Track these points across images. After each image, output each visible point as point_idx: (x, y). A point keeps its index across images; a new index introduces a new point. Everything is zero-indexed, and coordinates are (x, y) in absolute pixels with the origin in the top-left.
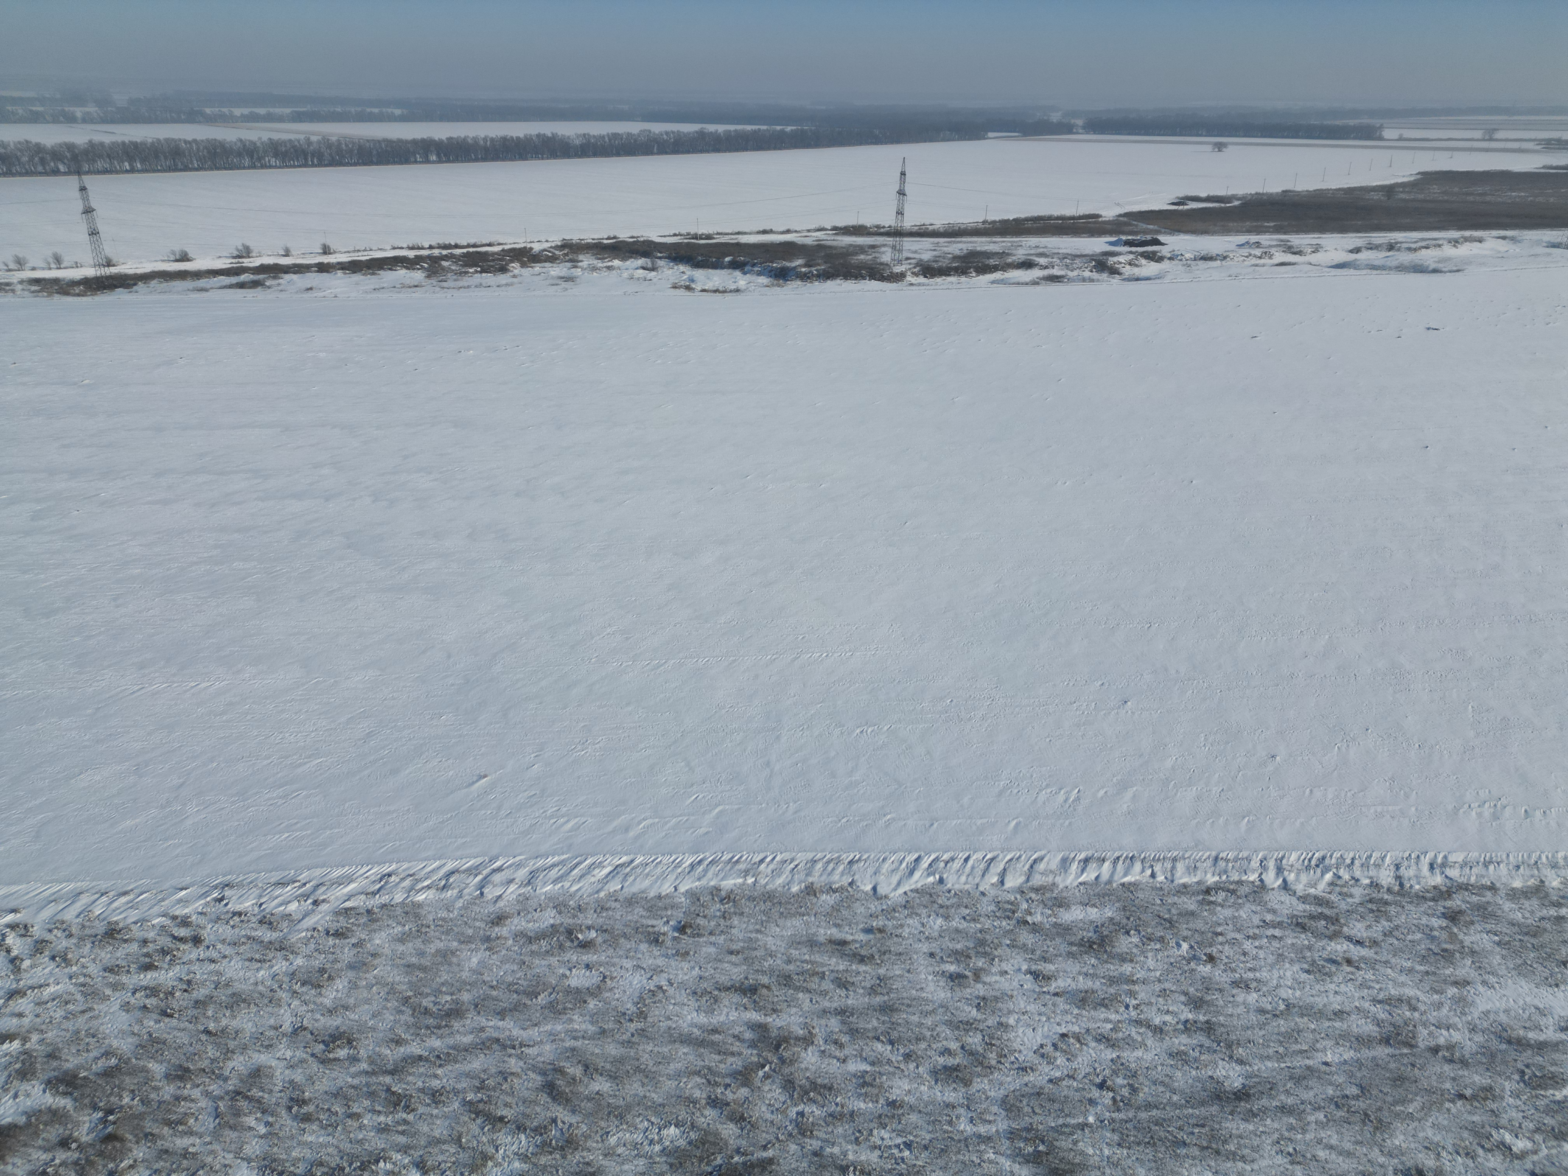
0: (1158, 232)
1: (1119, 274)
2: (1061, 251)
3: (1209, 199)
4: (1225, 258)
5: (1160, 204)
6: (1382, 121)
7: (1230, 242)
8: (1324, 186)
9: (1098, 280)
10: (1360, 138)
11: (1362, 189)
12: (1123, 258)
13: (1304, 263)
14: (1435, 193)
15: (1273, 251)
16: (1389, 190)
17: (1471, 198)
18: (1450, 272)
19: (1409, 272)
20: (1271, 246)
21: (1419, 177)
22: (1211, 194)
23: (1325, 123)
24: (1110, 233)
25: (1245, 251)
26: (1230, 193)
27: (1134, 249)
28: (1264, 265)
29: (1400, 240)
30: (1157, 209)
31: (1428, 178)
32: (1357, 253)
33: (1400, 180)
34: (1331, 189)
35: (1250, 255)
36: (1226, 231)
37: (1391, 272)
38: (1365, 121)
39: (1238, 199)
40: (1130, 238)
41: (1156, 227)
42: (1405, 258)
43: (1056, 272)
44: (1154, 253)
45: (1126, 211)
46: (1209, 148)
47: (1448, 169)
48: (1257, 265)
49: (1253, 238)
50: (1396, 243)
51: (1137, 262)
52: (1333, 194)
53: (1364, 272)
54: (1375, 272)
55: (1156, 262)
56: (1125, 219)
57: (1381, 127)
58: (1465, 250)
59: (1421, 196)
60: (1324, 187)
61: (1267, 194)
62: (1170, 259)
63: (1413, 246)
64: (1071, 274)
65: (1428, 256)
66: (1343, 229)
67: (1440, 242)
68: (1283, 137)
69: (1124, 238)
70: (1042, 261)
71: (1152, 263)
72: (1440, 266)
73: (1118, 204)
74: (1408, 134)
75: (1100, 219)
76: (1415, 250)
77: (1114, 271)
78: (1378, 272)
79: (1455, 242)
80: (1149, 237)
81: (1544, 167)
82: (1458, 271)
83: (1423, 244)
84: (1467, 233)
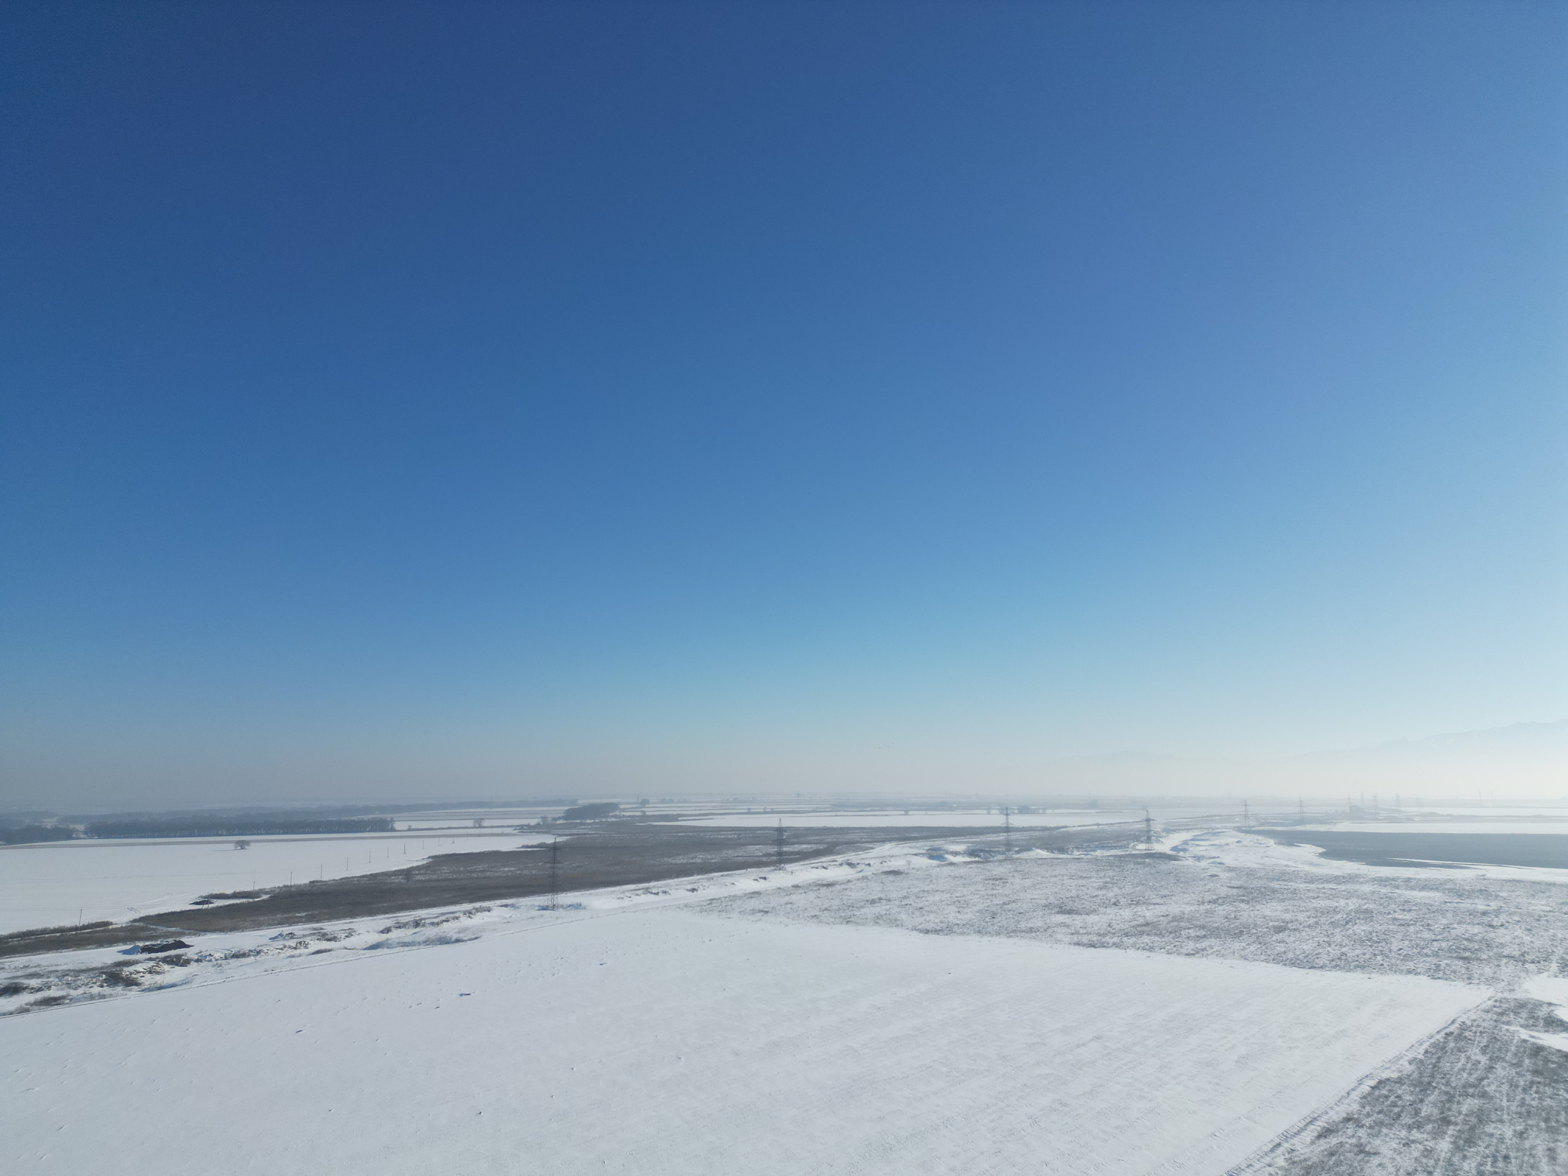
0: (183, 934)
1: (137, 984)
2: (59, 968)
3: (235, 895)
4: (259, 953)
5: (182, 903)
6: (392, 815)
7: (262, 936)
8: (349, 874)
9: (111, 996)
10: (376, 831)
11: (383, 874)
12: (141, 964)
13: (340, 949)
14: (445, 873)
15: (307, 940)
16: (407, 873)
17: (475, 875)
18: (470, 940)
19: (436, 945)
20: (305, 936)
21: (430, 860)
22: (238, 890)
23: (343, 819)
24: (124, 941)
25: (279, 944)
26: (257, 888)
27: (153, 955)
28: (300, 956)
29: (423, 917)
30: (178, 910)
31: (438, 861)
32: (388, 933)
33: (415, 864)
34: (355, 877)
35: (285, 947)
36: (258, 926)
37: (421, 947)
38: (377, 816)
39: (266, 893)
40: (148, 943)
41: (178, 929)
42: (430, 932)
43: (53, 993)
44: (178, 957)
45: (142, 915)
46: (231, 846)
47: (452, 853)
48: (293, 956)
49: (286, 930)
50: (421, 920)
51: (158, 969)
52: (358, 880)
53: (397, 950)
54: (407, 949)
55: (182, 966)
56: (142, 924)
57: (392, 820)
58: (478, 919)
59: (434, 877)
60: (349, 876)
61: (295, 886)
62: (197, 961)
63: (436, 920)
64: (73, 993)
65: (449, 929)
66: (372, 912)
67: (457, 915)
68: (304, 833)
69: (141, 944)
70: (34, 983)
71: (177, 968)
72: (461, 936)
73: (132, 909)
74: (415, 825)
75: (110, 927)
76: (438, 924)
77: (130, 982)
78: (409, 948)
79: (469, 914)
80: (171, 941)
81: (523, 847)
82: (476, 938)
83: (444, 918)
84: (478, 905)
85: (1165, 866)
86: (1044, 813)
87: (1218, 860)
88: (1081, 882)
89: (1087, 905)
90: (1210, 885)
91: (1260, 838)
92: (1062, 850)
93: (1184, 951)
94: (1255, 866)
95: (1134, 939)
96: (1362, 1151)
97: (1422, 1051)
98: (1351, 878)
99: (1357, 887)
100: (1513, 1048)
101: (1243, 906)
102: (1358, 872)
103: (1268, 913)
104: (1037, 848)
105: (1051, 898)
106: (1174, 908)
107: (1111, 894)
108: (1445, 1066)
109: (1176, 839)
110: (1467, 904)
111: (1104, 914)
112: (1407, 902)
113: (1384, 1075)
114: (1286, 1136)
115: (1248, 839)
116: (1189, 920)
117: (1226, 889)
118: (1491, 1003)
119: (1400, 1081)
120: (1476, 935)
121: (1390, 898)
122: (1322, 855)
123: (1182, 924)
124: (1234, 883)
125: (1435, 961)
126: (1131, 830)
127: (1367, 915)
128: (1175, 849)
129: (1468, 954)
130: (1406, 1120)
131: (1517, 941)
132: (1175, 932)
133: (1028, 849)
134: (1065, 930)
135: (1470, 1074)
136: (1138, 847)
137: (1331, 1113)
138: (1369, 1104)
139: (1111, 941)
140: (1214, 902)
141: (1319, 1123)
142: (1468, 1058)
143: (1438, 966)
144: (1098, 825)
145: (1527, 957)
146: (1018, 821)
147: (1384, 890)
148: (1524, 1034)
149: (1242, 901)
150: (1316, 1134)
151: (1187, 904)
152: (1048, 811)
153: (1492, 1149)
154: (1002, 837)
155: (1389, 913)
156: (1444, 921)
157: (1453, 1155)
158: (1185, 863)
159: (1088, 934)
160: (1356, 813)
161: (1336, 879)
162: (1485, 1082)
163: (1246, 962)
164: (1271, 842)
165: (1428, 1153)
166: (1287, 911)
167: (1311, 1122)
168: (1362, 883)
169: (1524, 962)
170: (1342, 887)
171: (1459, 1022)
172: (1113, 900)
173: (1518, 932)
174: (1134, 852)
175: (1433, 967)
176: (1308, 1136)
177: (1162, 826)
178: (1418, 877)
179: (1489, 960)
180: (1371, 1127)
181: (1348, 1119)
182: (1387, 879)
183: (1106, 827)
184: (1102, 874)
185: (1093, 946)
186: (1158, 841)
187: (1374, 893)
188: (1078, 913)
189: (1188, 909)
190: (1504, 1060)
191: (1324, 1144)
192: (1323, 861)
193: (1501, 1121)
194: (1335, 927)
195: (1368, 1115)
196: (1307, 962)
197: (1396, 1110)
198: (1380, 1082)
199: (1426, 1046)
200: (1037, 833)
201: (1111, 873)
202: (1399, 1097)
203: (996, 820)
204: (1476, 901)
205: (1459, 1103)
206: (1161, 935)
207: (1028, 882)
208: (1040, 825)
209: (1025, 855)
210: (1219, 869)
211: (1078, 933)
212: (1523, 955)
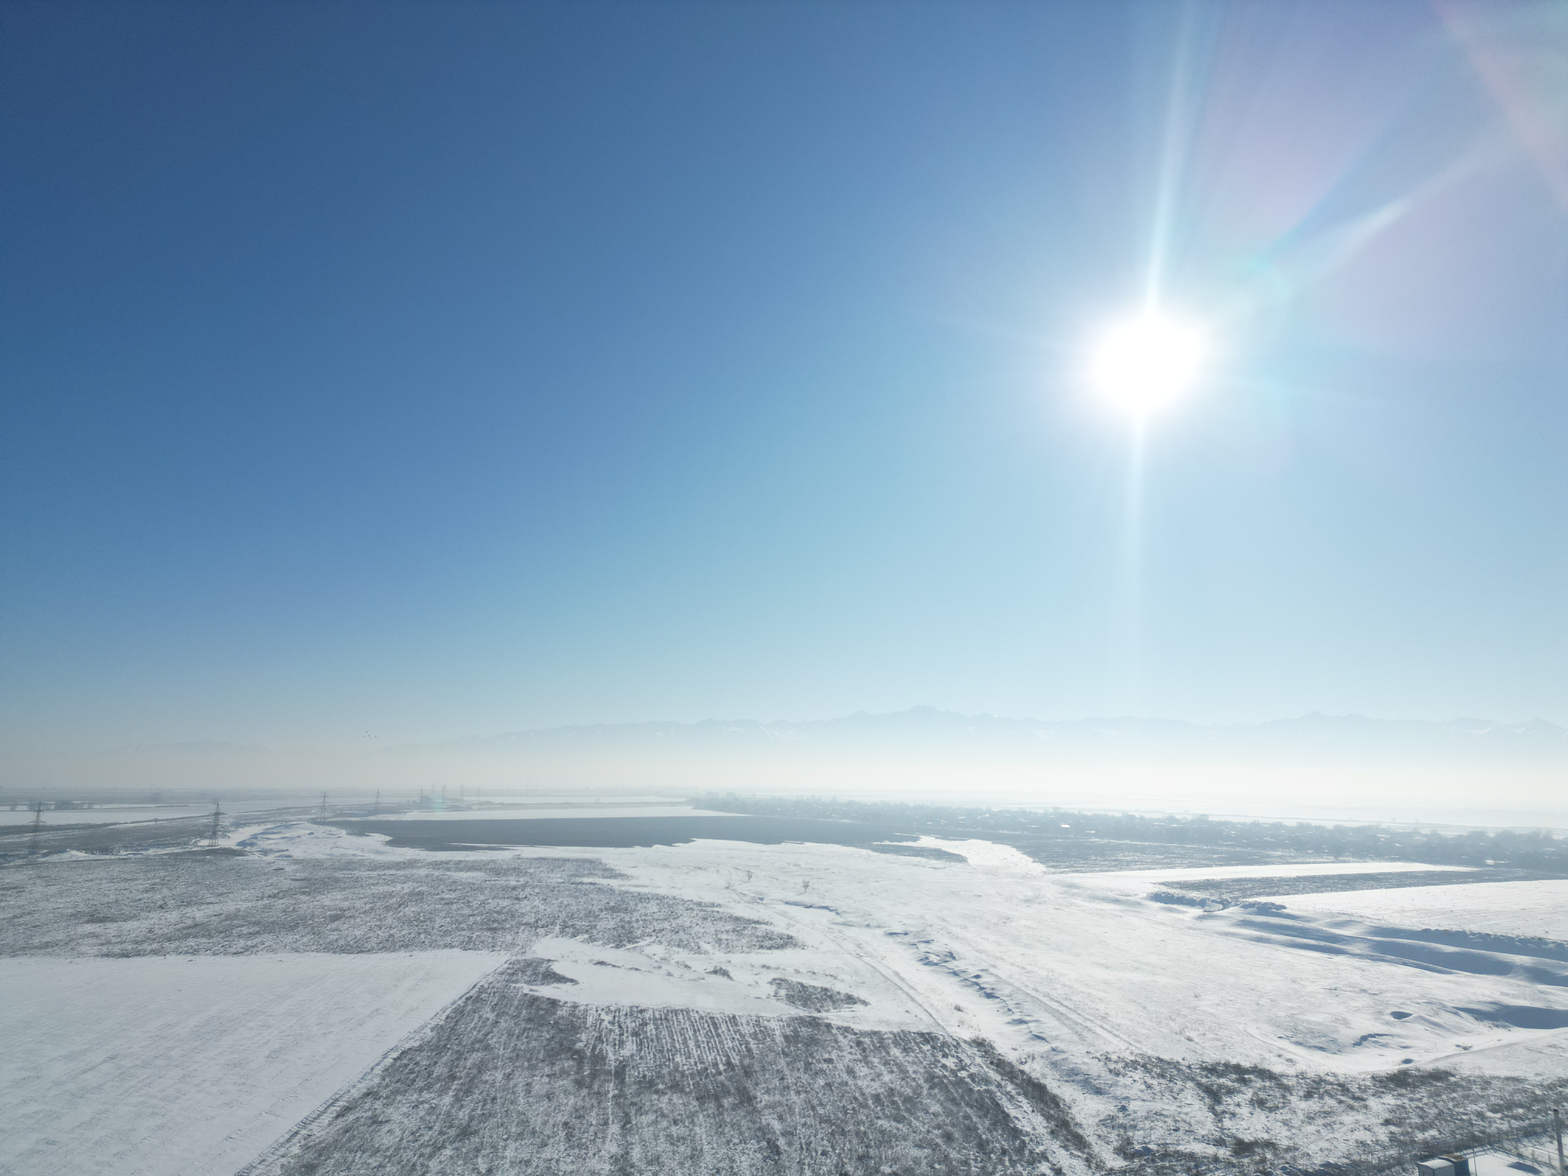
85: (226, 863)
86: (89, 808)
87: (286, 853)
88: (123, 885)
89: (126, 910)
90: (274, 880)
91: (333, 829)
92: (105, 850)
93: (233, 950)
94: (324, 857)
95: (177, 943)
96: (374, 1122)
97: (444, 1017)
98: (411, 864)
99: (415, 871)
100: (516, 1003)
101: (304, 898)
102: (417, 858)
103: (327, 902)
104: (73, 849)
105: (81, 905)
106: (230, 906)
107: (158, 896)
108: (461, 1027)
109: (245, 833)
110: (502, 881)
111: (146, 919)
112: (455, 882)
113: (407, 1046)
114: (305, 1124)
115: (320, 830)
116: (244, 918)
117: (290, 882)
118: (506, 966)
119: (420, 1049)
120: (504, 908)
121: (441, 880)
122: (389, 843)
123: (236, 922)
124: (299, 875)
125: (469, 934)
126: (196, 826)
127: (418, 897)
128: (242, 843)
129: (496, 925)
130: (420, 1083)
131: (534, 910)
132: (226, 932)
133: (61, 850)
134: (95, 941)
135: (479, 1031)
136: (199, 844)
137: (353, 1091)
138: (389, 1075)
139: (150, 948)
140: (275, 896)
141: (340, 1103)
142: (480, 1017)
143: (470, 938)
144: (156, 820)
145: (540, 923)
146: (51, 818)
147: (437, 873)
148: (526, 989)
149: (304, 893)
150: (335, 1114)
151: (245, 900)
152: (96, 806)
153: (484, 1094)
154: (27, 838)
155: (438, 894)
156: (482, 898)
157: (452, 1107)
158: (250, 857)
159: (121, 943)
160: (425, 803)
161: (397, 866)
162: (489, 1036)
163: (296, 954)
164: (344, 832)
165: (433, 1109)
166: (346, 899)
167: (332, 1105)
168: (419, 867)
169: (536, 928)
170: (402, 873)
171: (478, 986)
172: (159, 903)
173: (537, 903)
174: (194, 849)
175: (466, 939)
176: (326, 1119)
177: (232, 820)
178: (467, 859)
179: (510, 929)
180: (387, 1097)
181: (367, 1095)
182: (442, 863)
183: (165, 823)
184: (150, 875)
185: (126, 955)
186: (224, 836)
187: (427, 876)
188: (113, 920)
189: (244, 906)
190: (507, 1013)
191: (341, 1123)
192: (388, 848)
193: (496, 1068)
194: (387, 912)
195: (387, 1086)
196: (357, 948)
197: (412, 1076)
198: (403, 1053)
199: (448, 1012)
200: (76, 832)
201: (162, 874)
202: (417, 1064)
203: (24, 817)
204: (510, 878)
205: (466, 1059)
206: (210, 936)
207: (53, 889)
208: (81, 822)
209: (55, 858)
210: (286, 863)
211: (109, 943)
212: (537, 922)
